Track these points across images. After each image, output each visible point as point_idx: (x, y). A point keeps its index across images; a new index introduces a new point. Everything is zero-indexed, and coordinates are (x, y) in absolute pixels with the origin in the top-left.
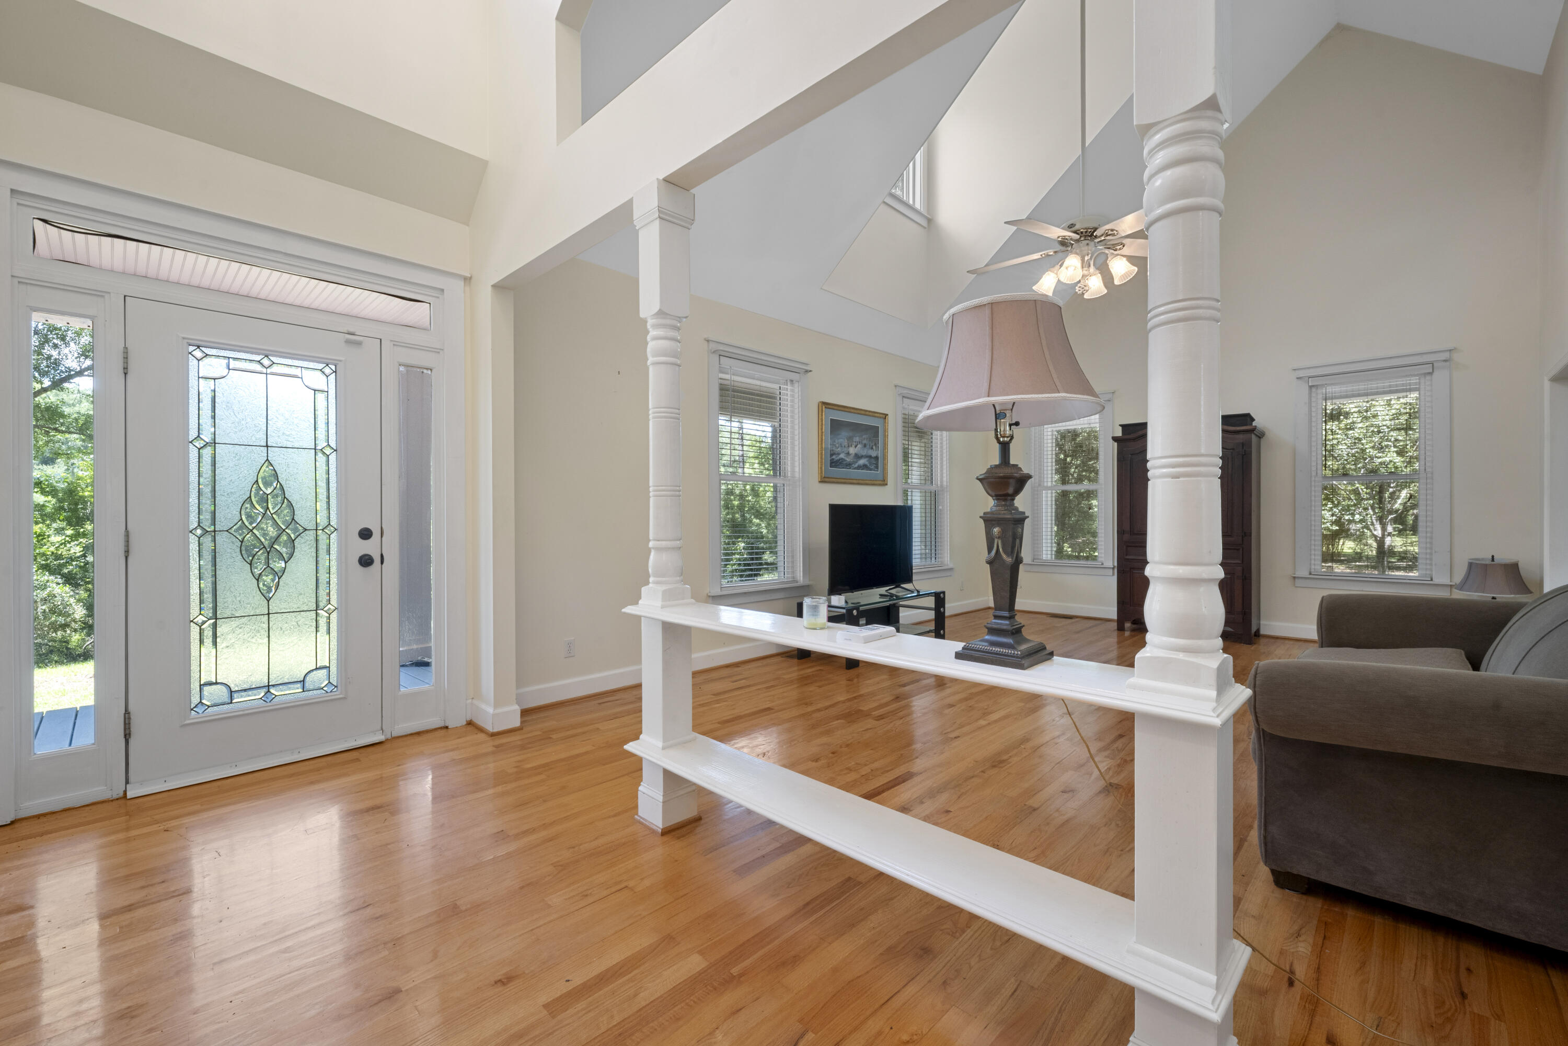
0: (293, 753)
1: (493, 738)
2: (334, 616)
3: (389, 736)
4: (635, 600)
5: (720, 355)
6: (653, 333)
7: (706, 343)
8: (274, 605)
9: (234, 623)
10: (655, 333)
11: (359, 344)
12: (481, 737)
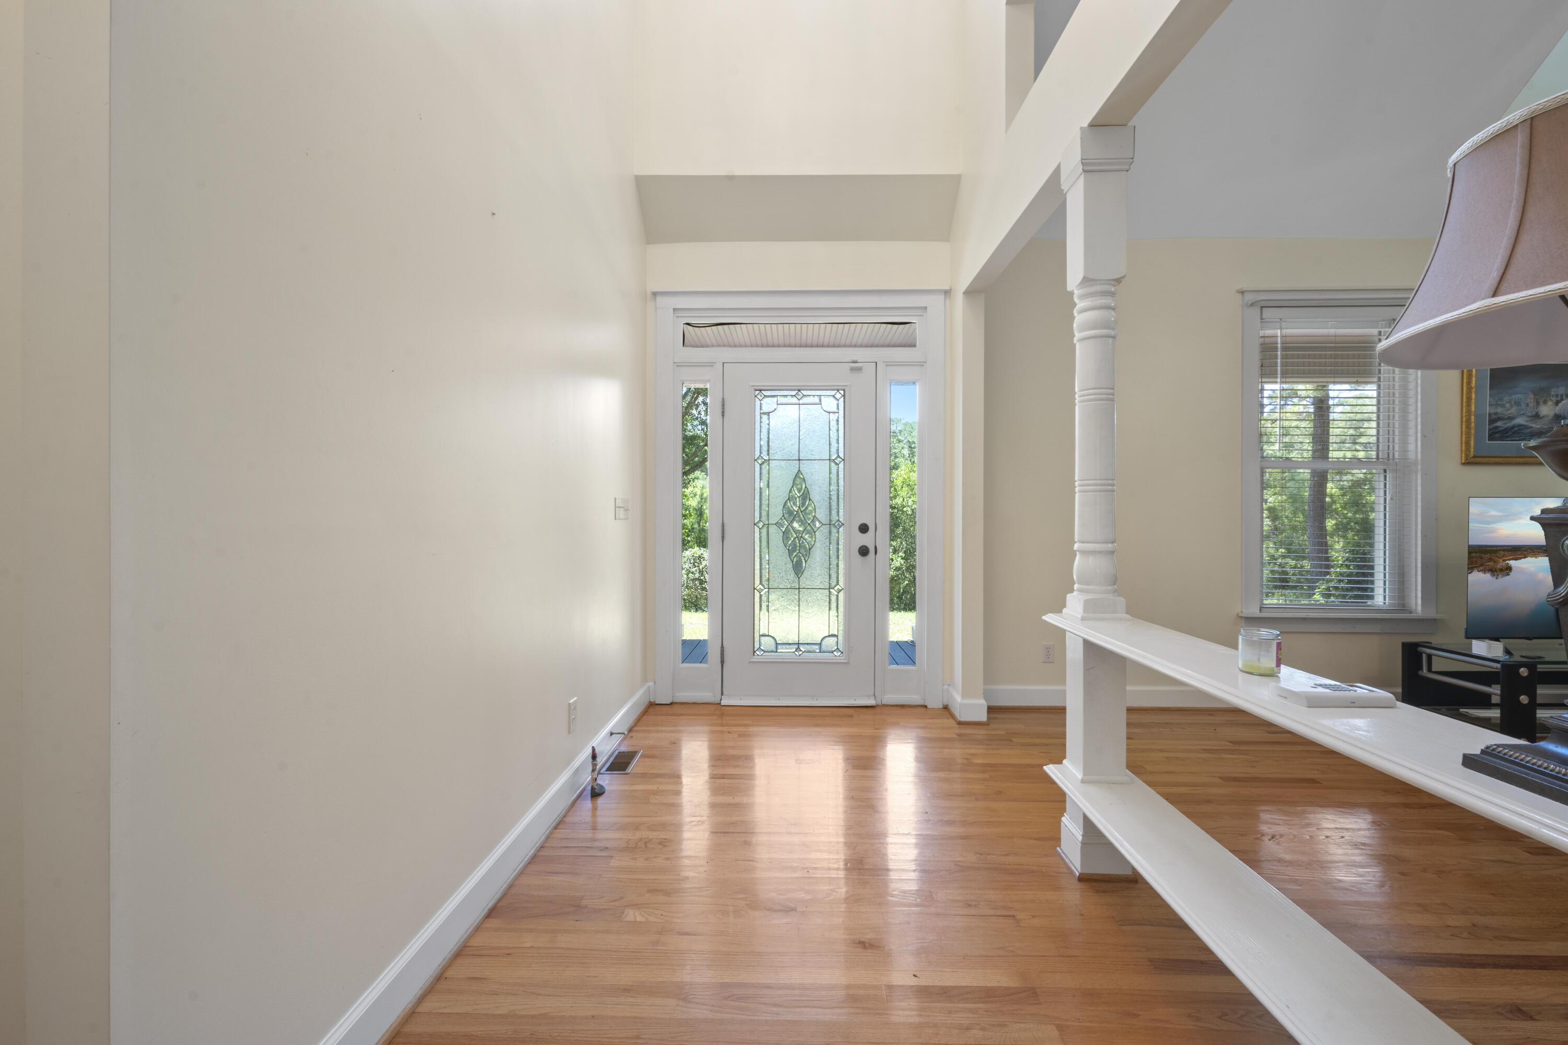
0: (813, 699)
1: (960, 726)
2: (841, 595)
3: (879, 703)
4: (1059, 607)
5: (1262, 307)
6: (1080, 304)
7: (1240, 294)
8: (802, 582)
9: (779, 593)
10: (1083, 304)
11: (860, 369)
12: (951, 722)
